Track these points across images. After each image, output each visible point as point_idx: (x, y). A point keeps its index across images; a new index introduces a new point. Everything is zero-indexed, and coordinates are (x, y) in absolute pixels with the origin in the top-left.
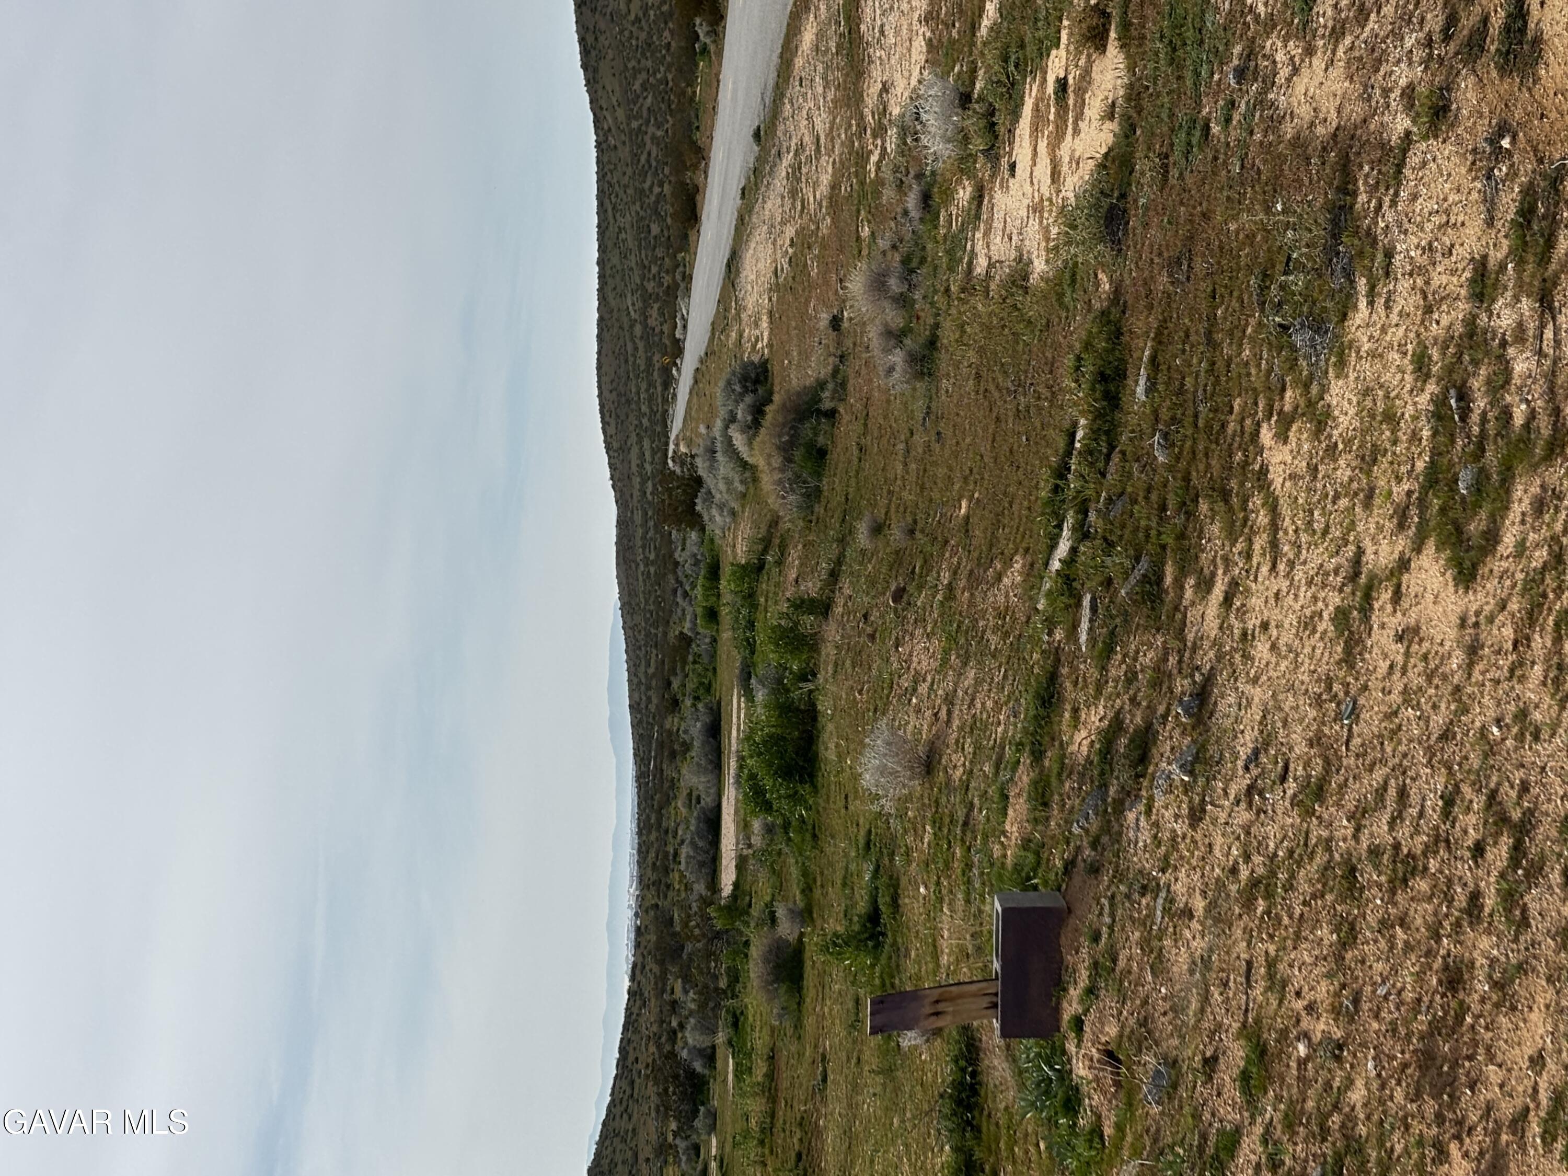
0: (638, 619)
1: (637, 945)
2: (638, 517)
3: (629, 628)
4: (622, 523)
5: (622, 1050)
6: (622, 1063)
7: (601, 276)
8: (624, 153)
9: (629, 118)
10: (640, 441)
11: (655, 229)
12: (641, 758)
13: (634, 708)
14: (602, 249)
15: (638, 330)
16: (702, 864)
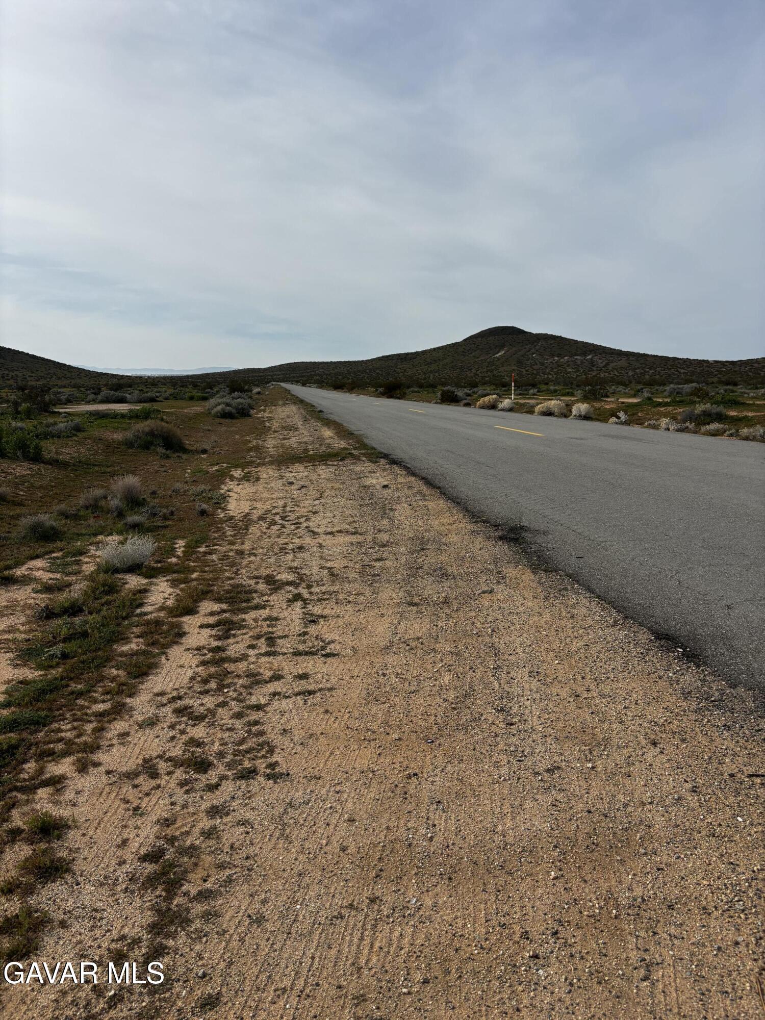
0: (233, 375)
1: (137, 377)
2: (261, 374)
3: (229, 373)
4: (259, 370)
5: (105, 374)
6: (102, 374)
7: (327, 363)
8: (360, 368)
9: (370, 369)
10: (283, 374)
11: (340, 377)
12: (193, 377)
13: (207, 374)
14: (335, 363)
15: (313, 373)
16: (107, 398)
